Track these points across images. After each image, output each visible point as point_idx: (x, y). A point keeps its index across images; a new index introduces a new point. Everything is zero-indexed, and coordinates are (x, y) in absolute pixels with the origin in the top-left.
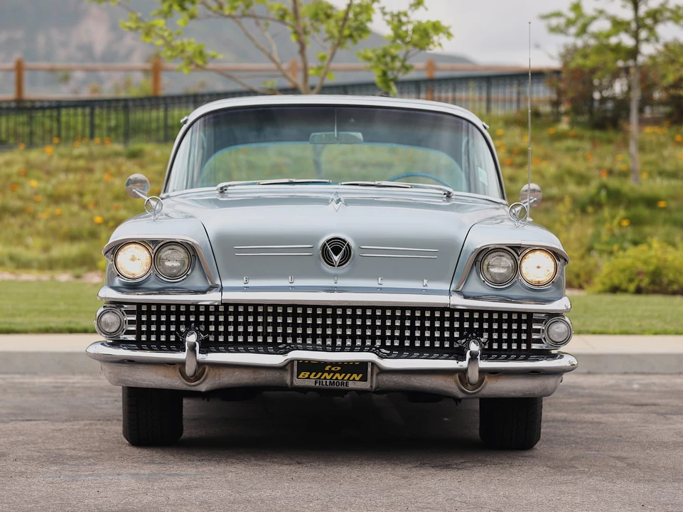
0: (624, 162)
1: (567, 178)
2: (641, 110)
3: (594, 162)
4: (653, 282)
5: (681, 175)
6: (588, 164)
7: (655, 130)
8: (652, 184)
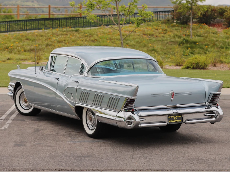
0: (188, 32)
1: (176, 36)
2: (192, 20)
3: (182, 33)
4: (196, 66)
5: (201, 36)
6: (181, 33)
7: (196, 24)
8: (195, 38)
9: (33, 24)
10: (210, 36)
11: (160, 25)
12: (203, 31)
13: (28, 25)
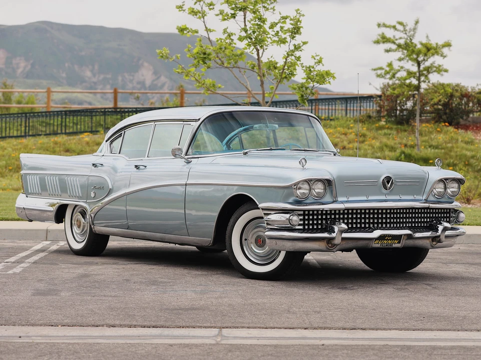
0: (412, 141)
2: (420, 116)
3: (398, 140)
5: (440, 147)
6: (395, 141)
7: (427, 125)
8: (426, 151)
9: (79, 124)
10: (457, 148)
11: (352, 125)
12: (444, 137)
13: (69, 126)
